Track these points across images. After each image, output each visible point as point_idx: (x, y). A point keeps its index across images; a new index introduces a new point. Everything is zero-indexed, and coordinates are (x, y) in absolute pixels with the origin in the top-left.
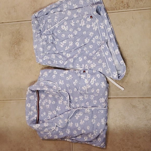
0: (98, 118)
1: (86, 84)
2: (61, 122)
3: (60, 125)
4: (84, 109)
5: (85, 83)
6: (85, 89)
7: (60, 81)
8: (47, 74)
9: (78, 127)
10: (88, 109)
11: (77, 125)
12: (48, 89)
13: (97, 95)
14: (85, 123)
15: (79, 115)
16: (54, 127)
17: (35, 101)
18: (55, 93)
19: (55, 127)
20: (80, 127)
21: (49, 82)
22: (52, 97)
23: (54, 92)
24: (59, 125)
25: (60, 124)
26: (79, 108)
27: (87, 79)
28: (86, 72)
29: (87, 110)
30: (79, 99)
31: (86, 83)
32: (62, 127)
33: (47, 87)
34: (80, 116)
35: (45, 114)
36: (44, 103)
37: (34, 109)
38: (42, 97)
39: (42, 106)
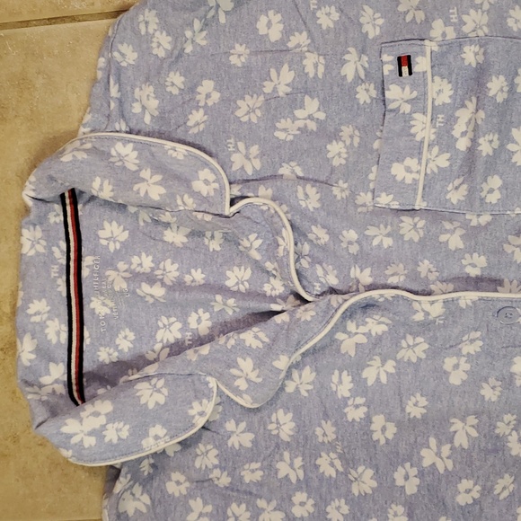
0: (487, 352)
1: (422, 142)
2: (253, 376)
3: (246, 392)
4: (407, 299)
5: (414, 135)
6: (409, 181)
7: (237, 150)
8: (157, 102)
9: (345, 400)
10: (432, 303)
11: (343, 385)
12: (163, 191)
13: (485, 218)
14: (398, 374)
15: (362, 329)
16: (205, 401)
17: (55, 268)
18: (208, 218)
19: (209, 399)
20: (360, 400)
21: (169, 144)
22: (185, 247)
23: (200, 216)
24: (237, 391)
25: (241, 384)
26: (375, 294)
27: (424, 113)
28: (415, 69)
29: (427, 307)
30: (363, 240)
31: (418, 138)
32: (256, 406)
33: (158, 178)
34: (368, 335)
35: (131, 346)
36: (124, 278)
37: (49, 318)
38: (107, 239)
39: (102, 298)
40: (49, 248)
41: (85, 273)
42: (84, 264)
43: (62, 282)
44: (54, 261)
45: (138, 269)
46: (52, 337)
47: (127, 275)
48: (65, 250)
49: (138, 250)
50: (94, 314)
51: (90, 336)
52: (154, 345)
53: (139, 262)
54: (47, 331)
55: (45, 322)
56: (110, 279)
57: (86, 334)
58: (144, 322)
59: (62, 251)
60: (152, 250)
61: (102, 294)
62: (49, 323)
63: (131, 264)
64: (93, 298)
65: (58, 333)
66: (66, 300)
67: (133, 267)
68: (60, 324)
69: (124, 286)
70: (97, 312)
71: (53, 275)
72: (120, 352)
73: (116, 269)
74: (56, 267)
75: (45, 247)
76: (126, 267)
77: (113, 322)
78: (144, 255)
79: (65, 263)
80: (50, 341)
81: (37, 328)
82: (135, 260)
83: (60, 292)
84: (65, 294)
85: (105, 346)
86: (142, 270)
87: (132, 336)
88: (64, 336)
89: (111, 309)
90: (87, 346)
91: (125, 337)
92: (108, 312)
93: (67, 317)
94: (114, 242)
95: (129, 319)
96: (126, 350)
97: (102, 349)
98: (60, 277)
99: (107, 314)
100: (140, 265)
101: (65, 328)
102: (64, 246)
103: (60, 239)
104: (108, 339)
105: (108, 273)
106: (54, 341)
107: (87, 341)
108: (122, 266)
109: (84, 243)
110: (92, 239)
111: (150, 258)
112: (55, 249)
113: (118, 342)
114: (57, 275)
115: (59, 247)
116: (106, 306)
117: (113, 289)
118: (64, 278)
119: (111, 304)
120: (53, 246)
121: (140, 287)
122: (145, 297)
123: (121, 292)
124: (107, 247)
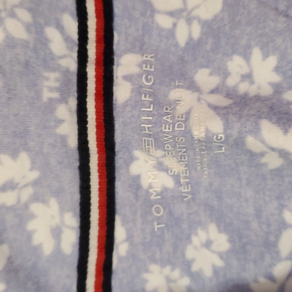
35: (219, 263)
36: (215, 108)
37: (36, 198)
38: (171, 14)
39: (159, 153)
40: (36, 28)
41: (122, 92)
42: (119, 72)
43: (67, 113)
44: (49, 61)
45: (243, 88)
46: (42, 239)
47: (220, 100)
48: (75, 35)
49: (244, 42)
50: (139, 187)
51: (129, 238)
52: (272, 265)
53: (245, 70)
54: (31, 226)
55: (26, 206)
56: (181, 109)
57: (120, 232)
58: (251, 210)
59: (67, 39)
60: (279, 41)
61: (159, 145)
62: (36, 208)
63: (226, 74)
64: (137, 153)
65: (57, 233)
66: (76, 155)
67: (231, 82)
68: (62, 210)
69: (217, 126)
70: (145, 183)
71: (47, 95)
72: (195, 276)
73: (193, 87)
74: (53, 76)
75: (28, 28)
76: (214, 81)
77: (180, 209)
78: (256, 53)
79: (73, 66)
80: (37, 250)
81: (10, 219)
82: (236, 65)
83: (63, 139)
84: (73, 142)
85: (163, 263)
86: (253, 90)
87: (222, 242)
88: (70, 239)
89: (176, 178)
90: (121, 259)
91: (208, 244)
92: (170, 183)
93: (77, 197)
94: (189, 21)
95: (215, 203)
96: (208, 273)
97: (154, 268)
98: (63, 100)
99: (165, 189)
100: (248, 77)
101: (72, 221)
102: (72, 26)
103: (64, 10)
104: (168, 247)
105: (174, 94)
106: (48, 248)
107: (121, 249)
108: (205, 78)
109: (119, 23)
110: (137, 14)
111: (272, 61)
112: (51, 33)
113: (190, 253)
114: (55, 95)
115: (60, 27)
116: (166, 170)
117: (188, 133)
118: (73, 103)
119: (176, 167)
120: (47, 24)
121: (256, 131)
122: (262, 154)
123: (208, 142)
124: (171, 33)
